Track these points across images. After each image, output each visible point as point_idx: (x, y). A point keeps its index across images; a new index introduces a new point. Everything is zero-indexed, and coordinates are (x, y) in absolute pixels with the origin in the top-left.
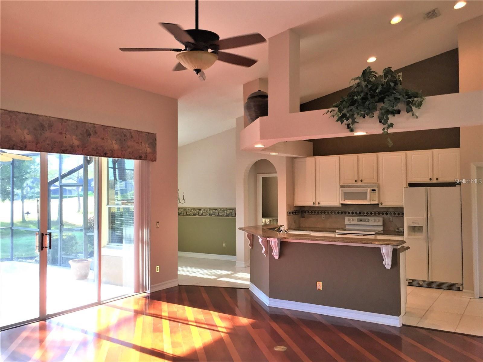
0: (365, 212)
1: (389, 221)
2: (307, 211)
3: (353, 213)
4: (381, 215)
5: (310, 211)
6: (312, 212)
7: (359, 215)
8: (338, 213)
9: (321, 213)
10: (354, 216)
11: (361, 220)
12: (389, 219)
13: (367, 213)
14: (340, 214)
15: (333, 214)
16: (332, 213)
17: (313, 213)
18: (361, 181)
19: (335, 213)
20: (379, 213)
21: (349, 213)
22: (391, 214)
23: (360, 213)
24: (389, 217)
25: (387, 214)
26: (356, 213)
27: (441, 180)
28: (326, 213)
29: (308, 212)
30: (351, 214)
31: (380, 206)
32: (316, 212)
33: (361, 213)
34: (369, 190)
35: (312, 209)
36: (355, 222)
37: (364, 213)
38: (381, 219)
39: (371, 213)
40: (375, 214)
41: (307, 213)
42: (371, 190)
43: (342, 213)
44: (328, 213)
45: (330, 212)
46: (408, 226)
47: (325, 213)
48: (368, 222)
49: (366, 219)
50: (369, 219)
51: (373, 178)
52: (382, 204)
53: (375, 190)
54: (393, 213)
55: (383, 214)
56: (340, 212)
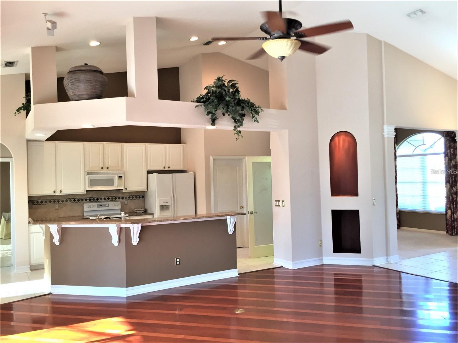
0: (103, 198)
1: (125, 205)
2: (35, 202)
3: (90, 200)
4: (117, 199)
5: (39, 201)
6: (42, 202)
7: (97, 201)
8: (75, 200)
9: (54, 201)
10: (92, 202)
11: (101, 206)
12: (125, 203)
13: (105, 199)
14: (76, 201)
15: (69, 202)
16: (67, 201)
17: (44, 203)
18: (108, 168)
19: (70, 201)
20: (116, 198)
21: (86, 200)
22: (126, 198)
23: (97, 199)
24: (125, 201)
25: (123, 198)
26: (94, 199)
27: (172, 168)
28: (60, 202)
29: (37, 202)
30: (88, 201)
31: (124, 191)
32: (48, 201)
33: (99, 199)
34: (116, 177)
35: (42, 199)
36: (96, 208)
37: (101, 199)
38: (119, 203)
39: (108, 199)
40: (112, 199)
41: (35, 203)
42: (118, 177)
43: (78, 200)
44: (63, 201)
45: (65, 200)
46: (160, 206)
47: (58, 201)
48: (108, 206)
49: (106, 204)
50: (108, 204)
51: (118, 166)
52: (126, 189)
53: (121, 177)
54: (128, 197)
55: (119, 198)
56: (76, 199)
